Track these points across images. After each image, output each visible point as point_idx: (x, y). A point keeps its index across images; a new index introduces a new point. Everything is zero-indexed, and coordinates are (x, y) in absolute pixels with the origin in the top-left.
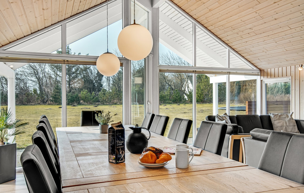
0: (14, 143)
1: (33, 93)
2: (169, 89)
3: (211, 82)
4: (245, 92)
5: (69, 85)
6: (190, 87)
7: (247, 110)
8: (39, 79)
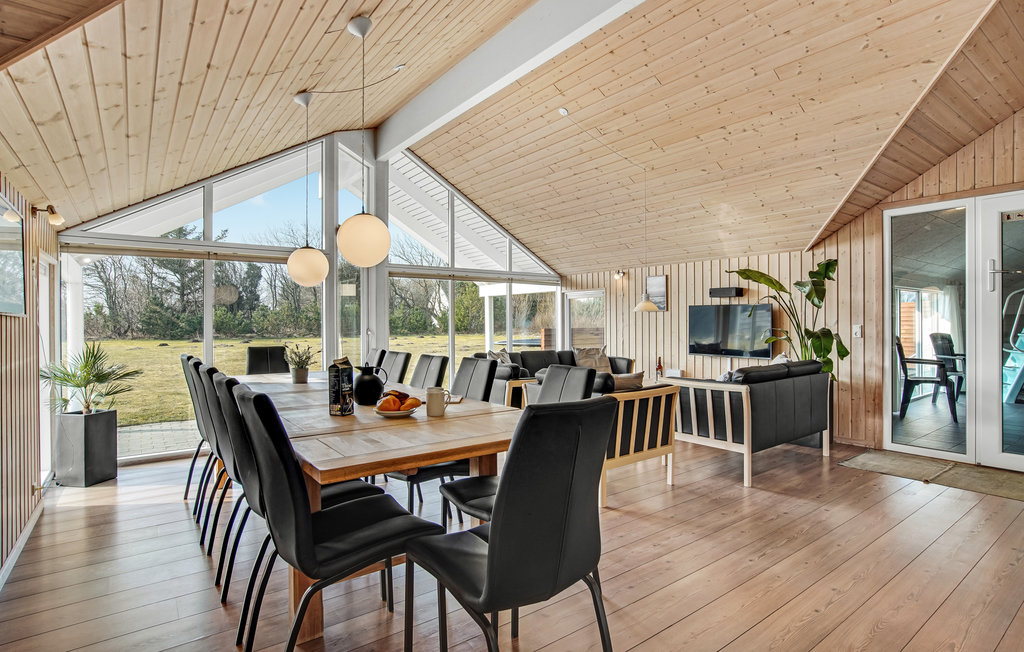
0: (112, 409)
1: (94, 313)
2: (402, 307)
3: (481, 295)
4: (545, 311)
5: (182, 295)
6: (443, 301)
7: (543, 345)
8: (107, 282)
